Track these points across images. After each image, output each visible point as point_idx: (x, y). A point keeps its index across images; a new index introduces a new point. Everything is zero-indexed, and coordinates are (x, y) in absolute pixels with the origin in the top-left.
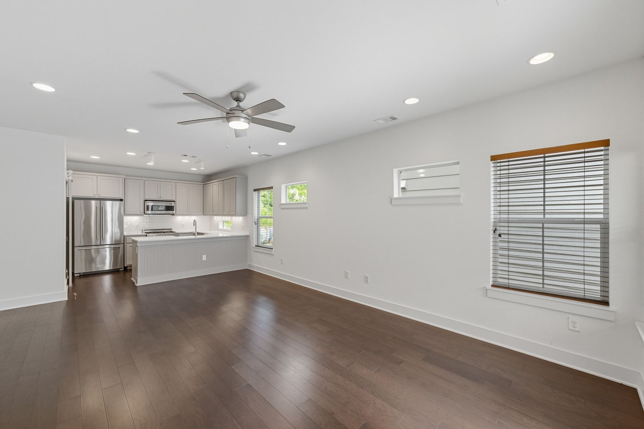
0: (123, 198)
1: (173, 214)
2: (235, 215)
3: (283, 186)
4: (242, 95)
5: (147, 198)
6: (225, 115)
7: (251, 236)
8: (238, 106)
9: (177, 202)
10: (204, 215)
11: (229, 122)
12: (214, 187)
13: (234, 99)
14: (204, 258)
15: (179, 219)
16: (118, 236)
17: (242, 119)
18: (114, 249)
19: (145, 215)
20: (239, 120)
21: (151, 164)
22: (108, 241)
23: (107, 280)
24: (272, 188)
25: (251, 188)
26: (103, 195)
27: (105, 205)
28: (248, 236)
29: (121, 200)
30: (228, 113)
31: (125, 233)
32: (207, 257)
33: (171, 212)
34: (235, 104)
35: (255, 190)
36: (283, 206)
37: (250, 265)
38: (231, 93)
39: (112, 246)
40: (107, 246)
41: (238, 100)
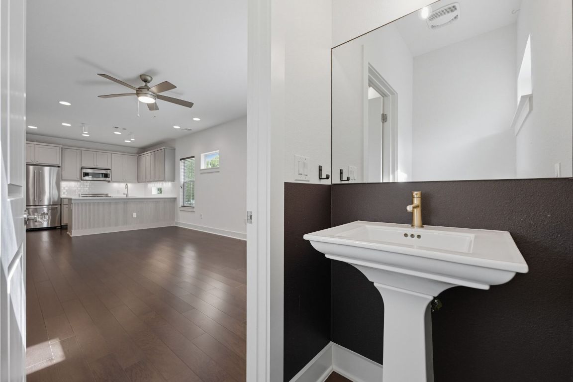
0: (60, 165)
1: (109, 181)
2: (164, 180)
3: (202, 156)
4: (149, 79)
5: (84, 165)
6: (135, 92)
7: (178, 199)
8: (146, 86)
9: (113, 170)
10: (139, 182)
11: (138, 97)
12: (147, 157)
13: (143, 81)
14: (135, 215)
15: (115, 185)
16: (56, 198)
17: (149, 95)
18: (52, 209)
19: (82, 182)
20: (147, 96)
21: (86, 135)
22: (46, 202)
23: (45, 235)
24: (194, 157)
25: (178, 157)
26: (41, 162)
27: (43, 171)
28: (175, 199)
29: (59, 167)
30: (137, 91)
31: (63, 196)
32: (137, 215)
33: (107, 179)
34: (144, 84)
35: (181, 159)
36: (202, 172)
37: (177, 223)
38: (141, 76)
39: (50, 207)
40: (45, 206)
41: (146, 81)
